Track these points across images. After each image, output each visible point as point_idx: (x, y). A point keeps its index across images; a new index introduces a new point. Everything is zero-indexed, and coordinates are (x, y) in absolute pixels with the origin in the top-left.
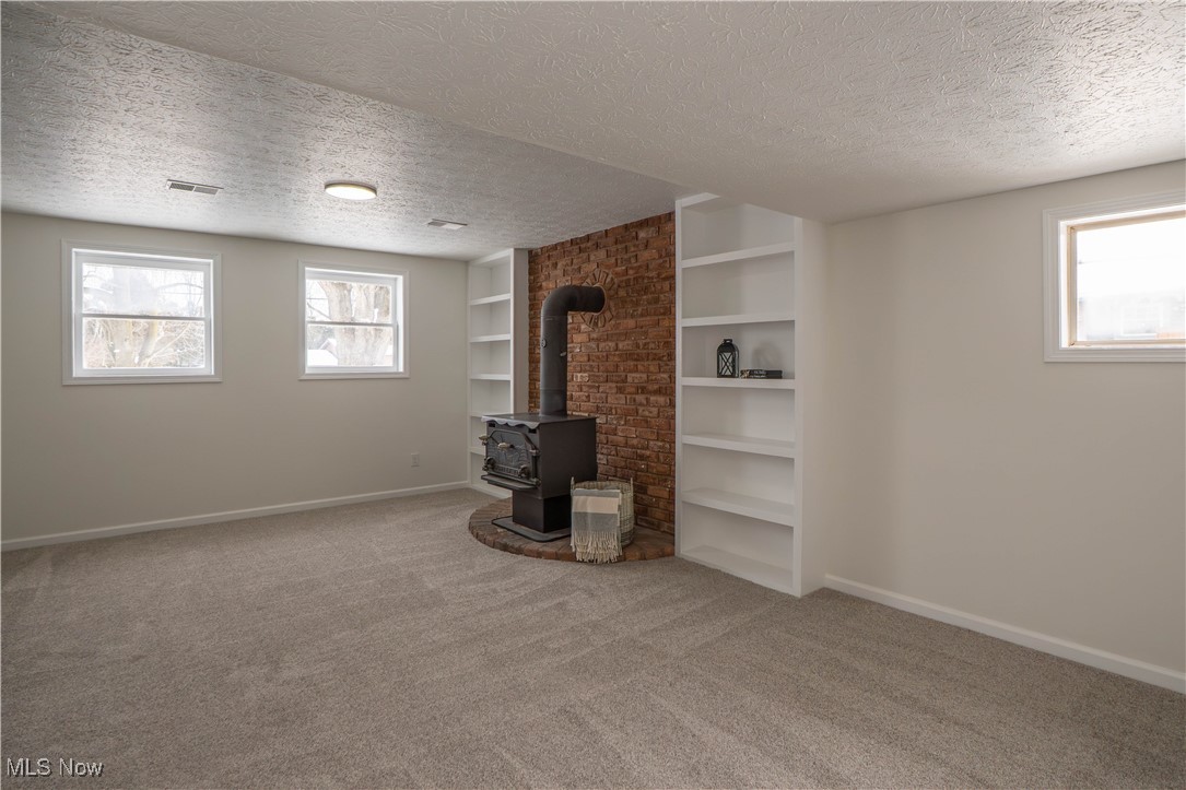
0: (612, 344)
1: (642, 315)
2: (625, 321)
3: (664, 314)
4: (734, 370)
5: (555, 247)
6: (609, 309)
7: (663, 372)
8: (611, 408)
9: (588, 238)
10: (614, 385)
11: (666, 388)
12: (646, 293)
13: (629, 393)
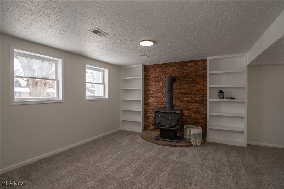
0: (178, 91)
1: (189, 84)
2: (183, 85)
3: (197, 84)
4: (224, 97)
5: (155, 65)
6: (177, 82)
7: (197, 98)
8: (178, 107)
9: (169, 64)
10: (179, 101)
11: (198, 102)
12: (190, 79)
13: (185, 103)
